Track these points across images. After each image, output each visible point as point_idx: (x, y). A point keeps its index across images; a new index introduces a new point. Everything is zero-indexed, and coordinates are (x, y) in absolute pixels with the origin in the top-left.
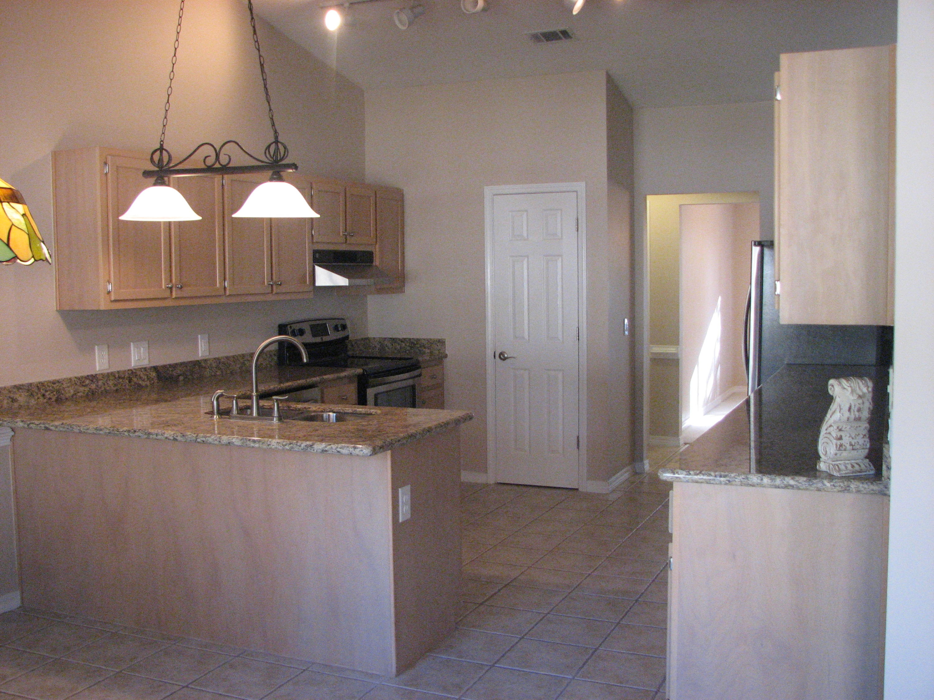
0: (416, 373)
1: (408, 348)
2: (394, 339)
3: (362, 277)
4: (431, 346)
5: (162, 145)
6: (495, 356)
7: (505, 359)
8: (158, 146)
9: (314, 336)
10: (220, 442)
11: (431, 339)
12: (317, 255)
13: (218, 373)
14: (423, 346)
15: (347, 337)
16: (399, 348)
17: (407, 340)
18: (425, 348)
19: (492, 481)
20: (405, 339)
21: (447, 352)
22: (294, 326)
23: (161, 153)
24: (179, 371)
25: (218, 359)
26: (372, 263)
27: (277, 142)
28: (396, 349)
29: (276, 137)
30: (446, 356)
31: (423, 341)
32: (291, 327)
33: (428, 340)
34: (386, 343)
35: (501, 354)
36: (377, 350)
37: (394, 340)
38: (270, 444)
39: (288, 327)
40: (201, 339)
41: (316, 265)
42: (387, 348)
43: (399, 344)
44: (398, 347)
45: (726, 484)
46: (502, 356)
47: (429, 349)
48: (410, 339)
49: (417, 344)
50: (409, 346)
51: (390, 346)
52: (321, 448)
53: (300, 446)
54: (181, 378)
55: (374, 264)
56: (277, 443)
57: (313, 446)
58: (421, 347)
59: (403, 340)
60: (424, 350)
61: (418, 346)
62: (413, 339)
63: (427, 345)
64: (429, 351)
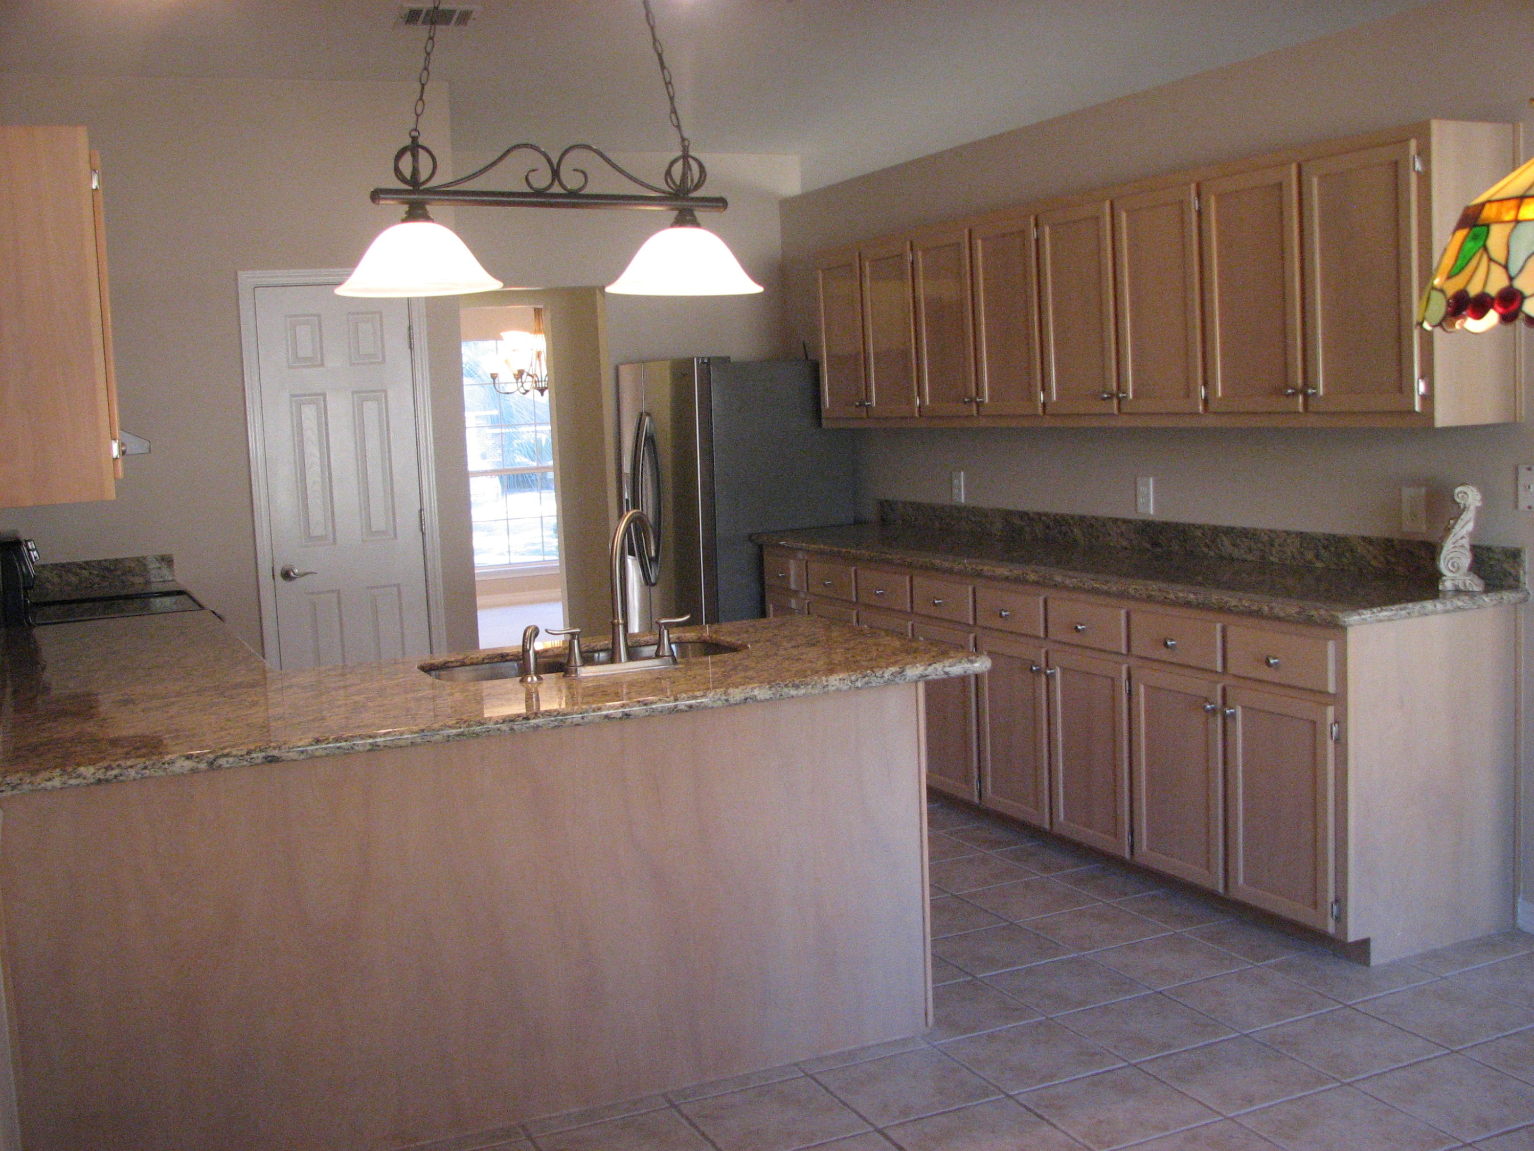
2: (63, 566)
4: (145, 570)
5: (414, 139)
6: (273, 576)
8: (408, 141)
10: (727, 700)
14: (129, 572)
16: (76, 582)
17: (94, 564)
18: (133, 576)
20: (88, 563)
23: (415, 157)
27: (685, 157)
29: (685, 149)
31: (128, 565)
33: (138, 560)
38: (827, 685)
43: (75, 574)
44: (74, 579)
45: (1406, 617)
47: (142, 576)
48: (100, 562)
49: (115, 570)
50: (98, 575)
51: (56, 580)
52: (917, 673)
53: (882, 677)
56: (840, 680)
57: (904, 673)
58: (124, 574)
59: (85, 565)
60: (132, 579)
61: (119, 573)
62: (105, 560)
63: (137, 569)
64: (142, 580)
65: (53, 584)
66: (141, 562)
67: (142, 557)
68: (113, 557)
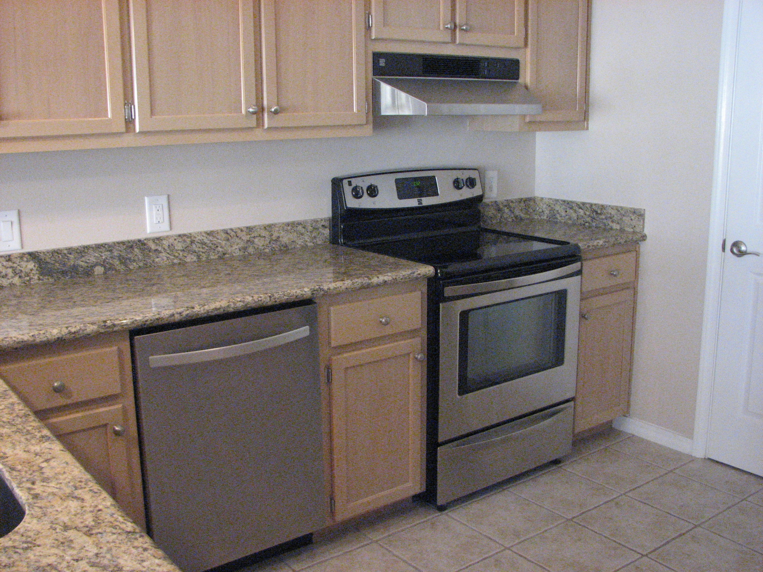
0: (575, 267)
1: (589, 219)
3: (503, 102)
4: (621, 219)
6: (724, 249)
7: (741, 254)
9: (401, 196)
11: (622, 208)
12: (382, 63)
13: (188, 260)
14: (610, 218)
15: (480, 198)
16: (575, 218)
17: (588, 206)
18: (612, 222)
19: (699, 453)
20: (584, 204)
21: (646, 231)
22: (355, 182)
24: (92, 258)
25: (189, 236)
26: (517, 79)
28: (570, 219)
30: (644, 238)
31: (610, 211)
32: (350, 183)
33: (618, 209)
34: (557, 208)
35: (736, 244)
36: (545, 217)
37: (568, 204)
39: (345, 182)
40: (150, 204)
41: (382, 80)
42: (558, 216)
43: (575, 211)
44: (574, 216)
46: (735, 250)
47: (618, 223)
48: (591, 205)
49: (600, 214)
50: (589, 216)
51: (563, 214)
54: (99, 270)
55: (520, 81)
58: (606, 219)
59: (582, 206)
60: (611, 224)
61: (603, 217)
62: (595, 204)
63: (615, 216)
64: (618, 227)
65: (561, 216)
66: (619, 211)
67: (621, 207)
68: (601, 202)
